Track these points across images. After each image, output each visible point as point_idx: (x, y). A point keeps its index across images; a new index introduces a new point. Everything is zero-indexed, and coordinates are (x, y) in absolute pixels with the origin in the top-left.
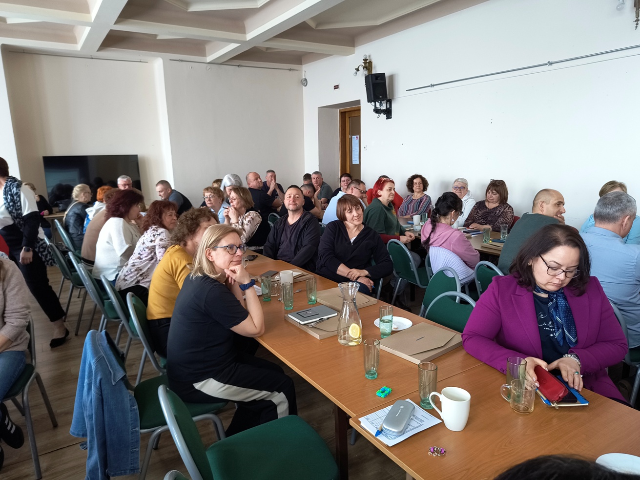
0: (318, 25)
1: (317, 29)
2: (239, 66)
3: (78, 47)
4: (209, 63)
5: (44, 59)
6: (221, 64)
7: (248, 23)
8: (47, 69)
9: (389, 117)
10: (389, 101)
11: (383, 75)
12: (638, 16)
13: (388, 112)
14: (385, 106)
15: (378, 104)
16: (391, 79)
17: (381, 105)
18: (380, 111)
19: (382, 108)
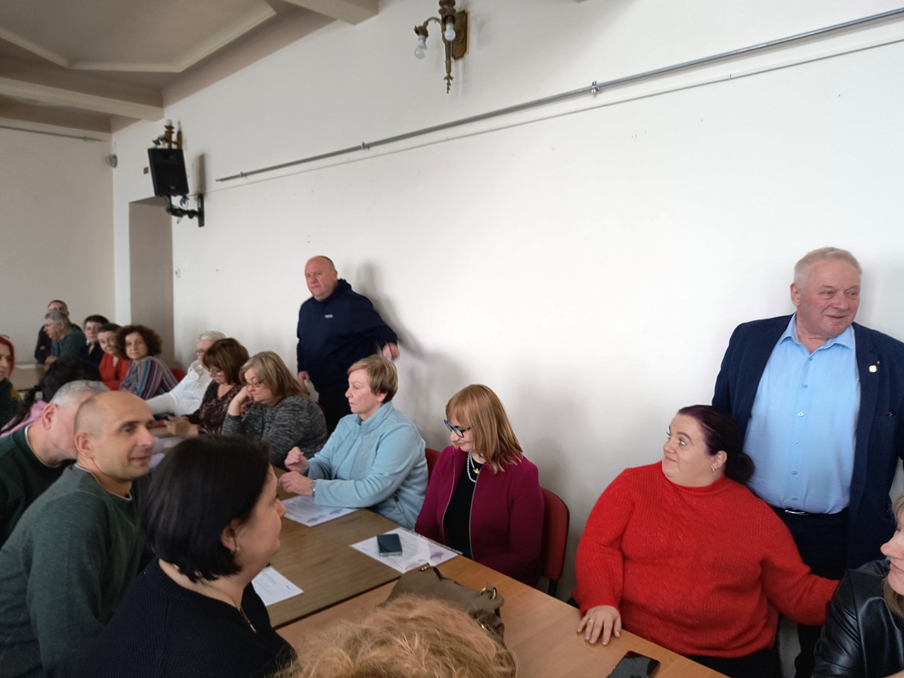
9: (201, 224)
10: (201, 197)
11: (179, 153)
12: (449, 70)
13: (199, 214)
14: (192, 205)
15: (176, 201)
16: (202, 161)
17: (184, 200)
18: (179, 213)
19: (185, 207)
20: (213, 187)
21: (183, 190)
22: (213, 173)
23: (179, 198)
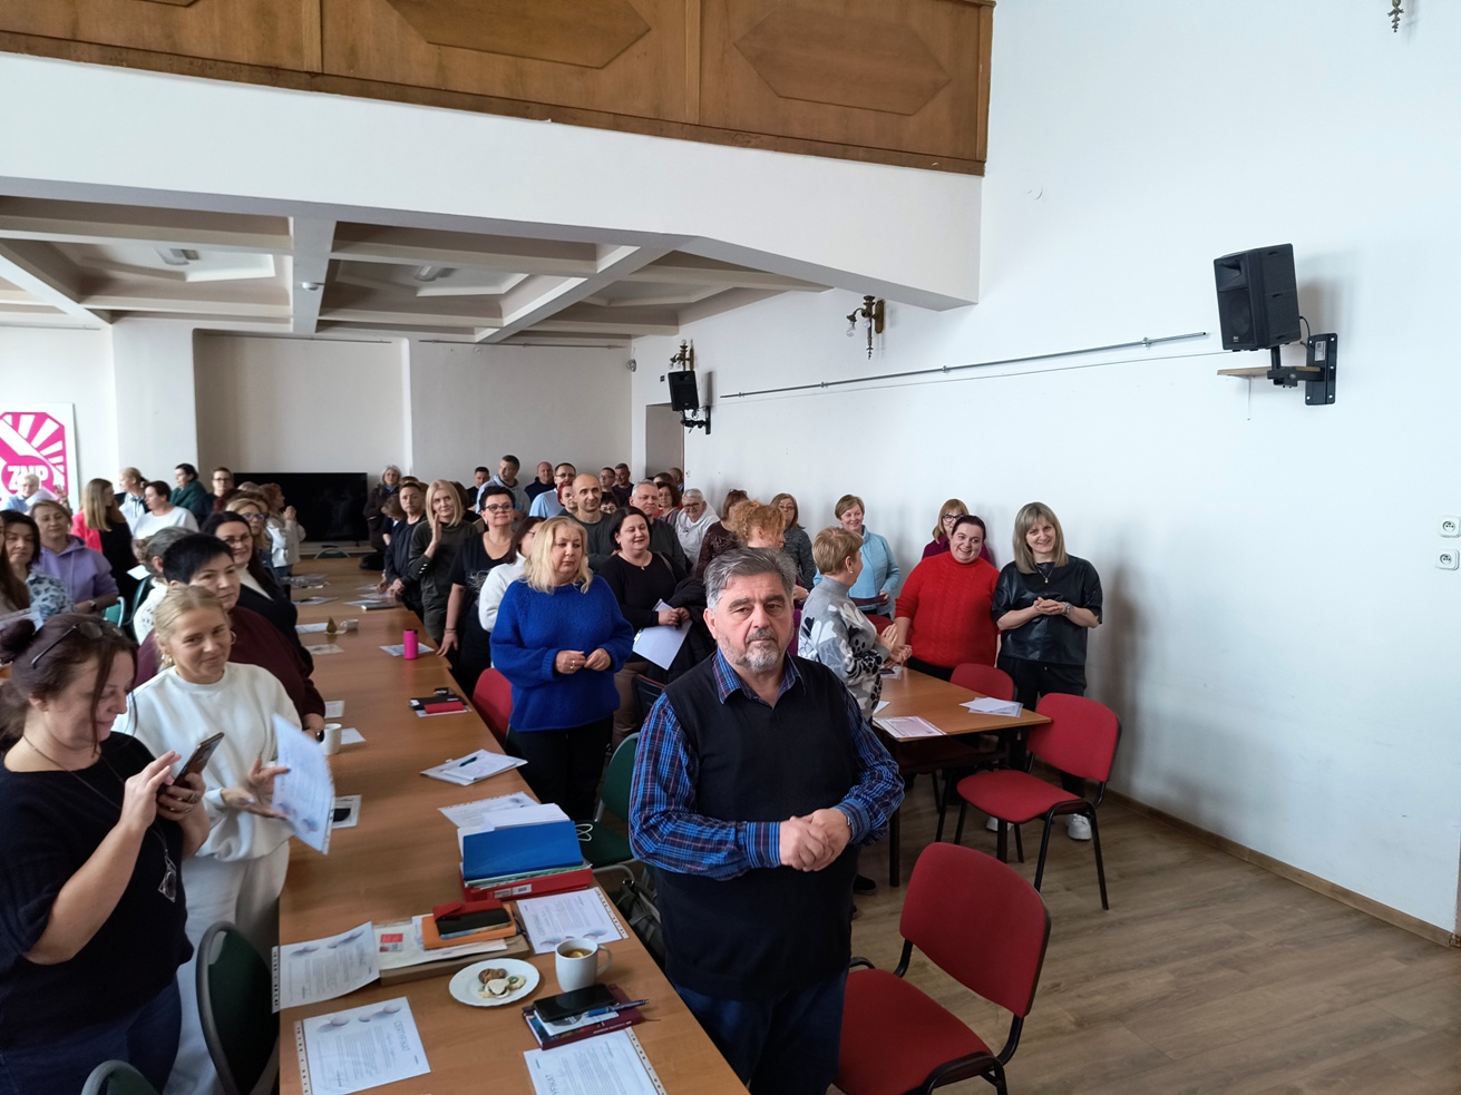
0: (611, 301)
1: (613, 305)
2: (525, 345)
3: (290, 328)
4: (478, 343)
5: (248, 340)
6: (497, 344)
7: (505, 305)
8: (251, 355)
9: (708, 432)
10: (708, 409)
11: (692, 374)
12: (870, 344)
13: (707, 424)
14: (701, 416)
15: (689, 414)
16: (710, 376)
17: (694, 414)
18: (691, 424)
19: (695, 419)
20: (718, 403)
21: (695, 406)
22: (719, 390)
23: (691, 411)
